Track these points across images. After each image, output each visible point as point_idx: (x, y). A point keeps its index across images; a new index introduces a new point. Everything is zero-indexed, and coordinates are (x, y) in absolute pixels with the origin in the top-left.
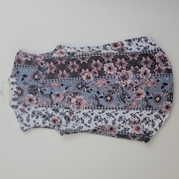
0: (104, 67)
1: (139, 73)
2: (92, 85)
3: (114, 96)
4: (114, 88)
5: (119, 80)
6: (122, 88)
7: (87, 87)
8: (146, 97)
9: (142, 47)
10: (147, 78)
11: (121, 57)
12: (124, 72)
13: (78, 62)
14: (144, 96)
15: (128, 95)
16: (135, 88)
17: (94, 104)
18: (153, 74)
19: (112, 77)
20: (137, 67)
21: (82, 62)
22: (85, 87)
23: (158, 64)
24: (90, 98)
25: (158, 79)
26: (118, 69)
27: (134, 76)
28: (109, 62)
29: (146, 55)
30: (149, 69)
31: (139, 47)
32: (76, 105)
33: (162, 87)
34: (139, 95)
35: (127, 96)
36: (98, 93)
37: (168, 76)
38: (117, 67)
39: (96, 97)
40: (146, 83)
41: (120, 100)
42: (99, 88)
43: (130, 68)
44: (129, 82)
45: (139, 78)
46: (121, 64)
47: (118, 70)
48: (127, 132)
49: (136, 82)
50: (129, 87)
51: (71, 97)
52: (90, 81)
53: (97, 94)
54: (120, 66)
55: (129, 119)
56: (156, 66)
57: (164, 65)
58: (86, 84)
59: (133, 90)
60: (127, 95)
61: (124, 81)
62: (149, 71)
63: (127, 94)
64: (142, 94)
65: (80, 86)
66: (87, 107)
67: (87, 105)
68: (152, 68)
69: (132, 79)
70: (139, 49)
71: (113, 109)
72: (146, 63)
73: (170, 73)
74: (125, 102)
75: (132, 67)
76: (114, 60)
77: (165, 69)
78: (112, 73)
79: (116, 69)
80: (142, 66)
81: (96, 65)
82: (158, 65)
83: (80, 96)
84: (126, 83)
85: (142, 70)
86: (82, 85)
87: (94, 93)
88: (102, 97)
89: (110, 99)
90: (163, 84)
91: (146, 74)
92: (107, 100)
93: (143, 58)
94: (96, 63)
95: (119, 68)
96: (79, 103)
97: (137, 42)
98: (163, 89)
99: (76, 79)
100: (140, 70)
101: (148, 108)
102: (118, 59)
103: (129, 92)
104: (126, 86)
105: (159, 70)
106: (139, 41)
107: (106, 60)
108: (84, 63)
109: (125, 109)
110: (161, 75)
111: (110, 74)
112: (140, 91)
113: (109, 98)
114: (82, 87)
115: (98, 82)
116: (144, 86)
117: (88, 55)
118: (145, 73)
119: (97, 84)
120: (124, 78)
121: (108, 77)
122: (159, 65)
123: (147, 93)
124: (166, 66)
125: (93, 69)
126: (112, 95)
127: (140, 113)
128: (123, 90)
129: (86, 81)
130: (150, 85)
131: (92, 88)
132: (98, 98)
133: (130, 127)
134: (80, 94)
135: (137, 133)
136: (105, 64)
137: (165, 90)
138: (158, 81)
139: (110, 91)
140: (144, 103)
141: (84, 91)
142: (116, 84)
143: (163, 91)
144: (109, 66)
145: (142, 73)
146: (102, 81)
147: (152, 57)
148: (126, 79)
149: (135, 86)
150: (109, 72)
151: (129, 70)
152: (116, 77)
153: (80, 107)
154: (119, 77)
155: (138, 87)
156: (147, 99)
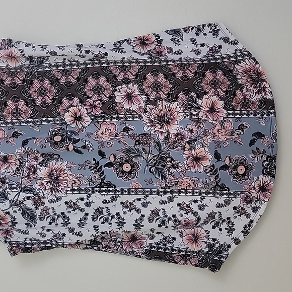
0: (116, 93)
1: (199, 108)
2: (88, 135)
3: (140, 161)
4: (139, 144)
5: (152, 126)
6: (158, 144)
7: (75, 141)
8: (213, 166)
9: (205, 46)
10: (216, 121)
11: (155, 71)
12: (163, 105)
13: (54, 81)
14: (208, 163)
15: (172, 159)
16: (189, 143)
17: (92, 181)
18: (230, 112)
19: (133, 118)
20: (193, 95)
21: (63, 81)
22: (70, 140)
23: (241, 87)
24: (81, 166)
25: (242, 122)
26: (148, 98)
27: (187, 115)
28: (127, 81)
29: (213, 67)
30: (221, 99)
31: (199, 47)
32: (48, 182)
33: (252, 143)
34: (197, 159)
35: (171, 162)
36: (102, 154)
37: (265, 116)
38: (147, 95)
39: (98, 163)
40: (215, 131)
41: (153, 173)
42: (102, 143)
43: (177, 98)
44: (174, 129)
45: (198, 121)
46: (156, 87)
47: (148, 102)
48: (169, 246)
49: (191, 131)
50: (175, 142)
51: (36, 163)
52: (84, 127)
53: (98, 158)
54: (154, 93)
55: (174, 216)
56: (238, 92)
57: (256, 91)
58: (73, 132)
59: (184, 149)
60: (168, 159)
61: (162, 127)
62: (220, 104)
63: (169, 157)
64: (204, 158)
65: (58, 139)
66: (76, 188)
67: (75, 182)
68: (228, 97)
69: (181, 123)
70: (198, 53)
71: (137, 192)
72: (215, 84)
73: (271, 109)
74: (164, 177)
75: (181, 95)
76: (140, 78)
77: (260, 101)
78: (134, 107)
79: (144, 98)
80: (206, 93)
81: (98, 89)
82: (242, 91)
83: (60, 163)
84: (168, 132)
85: (204, 102)
86: (62, 136)
87: (91, 156)
88: (110, 165)
89: (129, 168)
90: (254, 135)
91: (214, 111)
92: (123, 172)
93: (208, 73)
94: (98, 83)
95: (152, 97)
96: (57, 179)
97: (195, 36)
98: (254, 147)
99: (48, 121)
100: (199, 102)
101: (218, 192)
102: (149, 76)
103: (173, 153)
104: (167, 138)
105: (246, 103)
106: (197, 34)
107: (120, 78)
108: (68, 84)
109: (165, 193)
110: (248, 114)
111: (129, 111)
112: (199, 150)
113: (127, 167)
114: (62, 140)
115: (103, 129)
116: (209, 139)
117: (78, 64)
118: (212, 110)
119: (99, 133)
120: (164, 120)
121: (126, 118)
122: (244, 90)
123: (217, 156)
124: (261, 93)
125: (89, 97)
126: (134, 159)
127: (199, 203)
128: (160, 150)
129: (74, 126)
130: (222, 138)
131: (87, 143)
132: (101, 167)
133: (177, 236)
134: (59, 156)
135: (192, 250)
136: (120, 87)
137: (258, 149)
138: (242, 127)
139: (129, 151)
140: (210, 179)
141: (68, 149)
142: (145, 134)
143: (253, 152)
144: (128, 90)
145: (205, 108)
146: (112, 128)
147: (228, 72)
148: (168, 123)
149: (188, 140)
150: (126, 106)
151: (175, 101)
152: (145, 117)
153: (60, 188)
154: (152, 118)
155: (195, 140)
156: (216, 171)
